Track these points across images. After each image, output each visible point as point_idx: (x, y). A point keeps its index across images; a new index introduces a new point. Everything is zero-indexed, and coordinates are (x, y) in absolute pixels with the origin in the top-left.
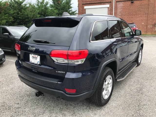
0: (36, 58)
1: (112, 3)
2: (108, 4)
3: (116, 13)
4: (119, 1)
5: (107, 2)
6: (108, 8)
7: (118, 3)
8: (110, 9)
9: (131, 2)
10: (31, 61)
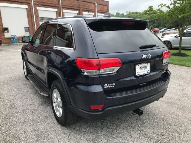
0: (146, 67)
10: (139, 74)
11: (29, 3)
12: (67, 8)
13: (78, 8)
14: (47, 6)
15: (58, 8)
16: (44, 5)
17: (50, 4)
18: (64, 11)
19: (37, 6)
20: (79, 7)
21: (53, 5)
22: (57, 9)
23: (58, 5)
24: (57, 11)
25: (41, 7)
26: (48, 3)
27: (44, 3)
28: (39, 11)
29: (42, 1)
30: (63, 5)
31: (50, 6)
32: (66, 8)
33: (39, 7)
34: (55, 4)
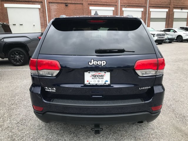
1: (43, 3)
2: (39, 4)
3: (50, 16)
4: (51, 3)
5: (37, 2)
6: (39, 9)
7: (51, 4)
8: (41, 11)
9: (65, 5)
10: (89, 83)
11: (116, 5)
12: (155, 7)
13: (168, 6)
14: (133, 6)
15: (145, 7)
16: (130, 6)
17: (136, 4)
18: (151, 10)
19: (123, 7)
20: (170, 5)
21: (140, 5)
22: (143, 8)
23: (144, 4)
24: (143, 10)
25: (127, 8)
26: (134, 3)
27: (130, 3)
28: (124, 12)
29: (128, 2)
30: (150, 4)
31: (136, 6)
32: (153, 7)
33: (125, 7)
34: (142, 4)
